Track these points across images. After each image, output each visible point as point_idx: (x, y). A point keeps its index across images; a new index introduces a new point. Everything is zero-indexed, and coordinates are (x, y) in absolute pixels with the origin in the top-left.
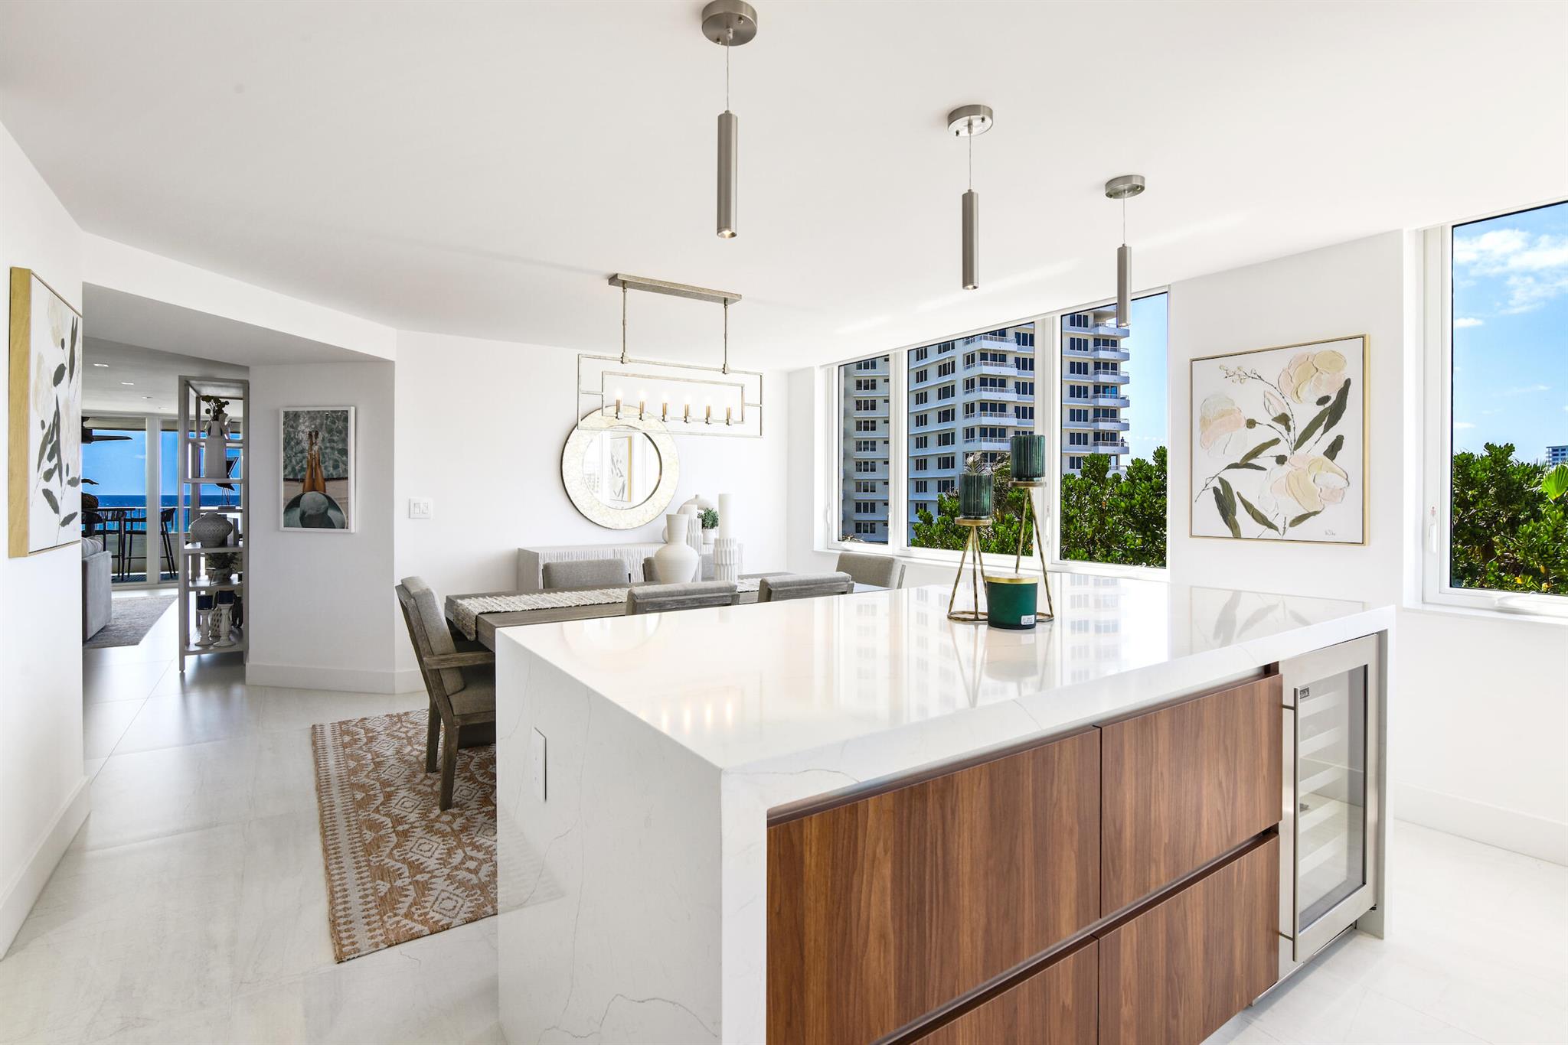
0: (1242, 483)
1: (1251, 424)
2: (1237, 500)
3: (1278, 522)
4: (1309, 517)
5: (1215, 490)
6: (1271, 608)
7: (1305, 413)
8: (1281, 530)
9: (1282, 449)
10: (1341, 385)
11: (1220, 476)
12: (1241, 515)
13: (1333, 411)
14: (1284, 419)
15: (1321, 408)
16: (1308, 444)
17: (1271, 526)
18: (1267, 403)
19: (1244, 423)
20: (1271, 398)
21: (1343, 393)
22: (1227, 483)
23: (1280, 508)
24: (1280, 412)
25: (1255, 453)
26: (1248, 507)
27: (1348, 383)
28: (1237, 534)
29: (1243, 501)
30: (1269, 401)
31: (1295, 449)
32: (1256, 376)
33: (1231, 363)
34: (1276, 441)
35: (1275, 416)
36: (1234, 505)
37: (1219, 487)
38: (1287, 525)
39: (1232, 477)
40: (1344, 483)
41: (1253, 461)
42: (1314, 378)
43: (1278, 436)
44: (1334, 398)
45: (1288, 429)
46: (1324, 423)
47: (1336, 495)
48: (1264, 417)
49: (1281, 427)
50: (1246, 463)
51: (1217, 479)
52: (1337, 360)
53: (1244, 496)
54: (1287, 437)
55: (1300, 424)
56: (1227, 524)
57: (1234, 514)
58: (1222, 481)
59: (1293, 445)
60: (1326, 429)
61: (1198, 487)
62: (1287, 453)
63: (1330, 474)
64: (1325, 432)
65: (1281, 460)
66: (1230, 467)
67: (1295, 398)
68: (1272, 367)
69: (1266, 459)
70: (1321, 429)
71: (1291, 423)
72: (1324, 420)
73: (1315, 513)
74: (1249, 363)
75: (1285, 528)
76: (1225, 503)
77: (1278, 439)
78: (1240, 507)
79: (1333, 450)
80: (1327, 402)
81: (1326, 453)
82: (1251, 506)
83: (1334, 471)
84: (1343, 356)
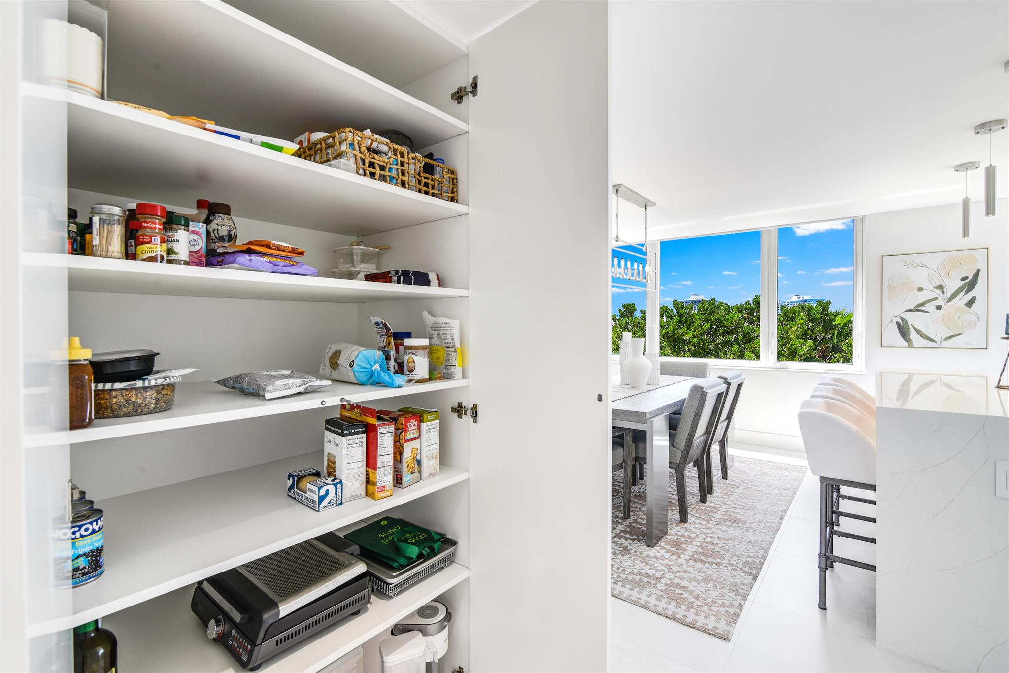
0: (913, 319)
1: (920, 289)
2: (911, 328)
3: (937, 339)
4: (955, 336)
5: (897, 323)
6: (932, 382)
7: (954, 284)
8: (939, 342)
9: (938, 303)
10: (975, 271)
11: (900, 316)
12: (914, 336)
13: (971, 284)
14: (941, 288)
15: (963, 282)
16: (954, 301)
17: (932, 341)
18: (930, 279)
19: (916, 289)
20: (932, 276)
21: (976, 275)
22: (905, 319)
23: (937, 331)
24: (938, 284)
25: (923, 304)
26: (918, 331)
27: (979, 271)
28: (911, 345)
29: (915, 328)
30: (932, 278)
31: (947, 302)
32: (923, 265)
34: (936, 298)
35: (935, 286)
36: (910, 331)
37: (900, 321)
38: (942, 340)
39: (907, 316)
40: (976, 319)
41: (921, 308)
42: (959, 268)
43: (936, 295)
44: (970, 278)
45: (943, 292)
46: (965, 290)
47: (972, 325)
48: (928, 287)
49: (939, 292)
50: (917, 309)
51: (898, 318)
52: (972, 259)
53: (915, 326)
54: (942, 296)
55: (950, 290)
56: (905, 340)
57: (909, 335)
58: (901, 318)
59: (946, 300)
61: (886, 320)
62: (942, 304)
63: (968, 315)
64: (965, 294)
65: (939, 308)
66: (906, 311)
67: (948, 277)
68: (935, 261)
69: (929, 307)
70: (963, 293)
71: (945, 289)
72: (965, 288)
73: (959, 334)
74: (919, 259)
75: (941, 342)
76: (903, 330)
77: (937, 297)
78: (913, 332)
79: (970, 303)
80: (966, 280)
81: (966, 305)
82: (920, 331)
83: (970, 314)
84: (975, 257)
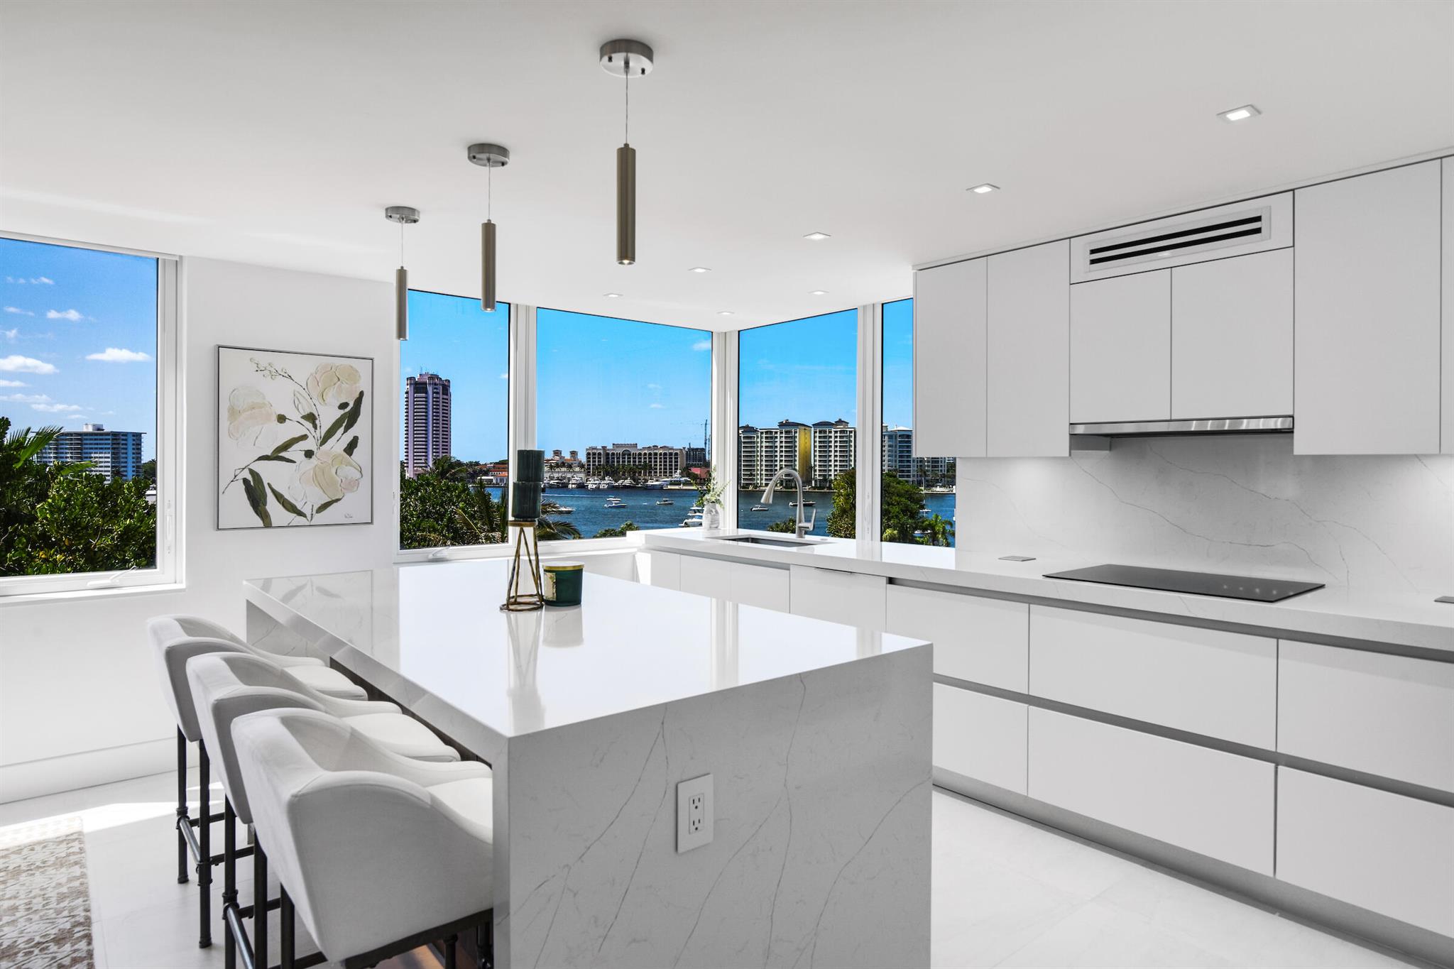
0: (272, 474)
1: (282, 419)
2: (268, 490)
3: (307, 510)
4: (331, 505)
5: (245, 481)
6: (300, 588)
7: (329, 416)
8: (309, 517)
9: (310, 444)
10: (357, 395)
11: (251, 467)
12: (272, 505)
13: (351, 416)
14: (311, 418)
15: (342, 412)
16: (332, 441)
17: (300, 514)
18: (297, 402)
19: (275, 418)
20: (298, 395)
21: (358, 402)
22: (258, 474)
23: (306, 498)
24: (307, 411)
25: (286, 446)
26: (279, 497)
27: (362, 394)
28: (267, 524)
29: (273, 491)
30: (298, 399)
31: (321, 445)
32: (286, 375)
33: (264, 359)
34: (304, 437)
35: (304, 414)
36: (265, 496)
37: (249, 478)
38: (314, 512)
39: (261, 468)
40: (358, 475)
41: (283, 454)
42: (336, 386)
43: (305, 432)
44: (351, 405)
45: (315, 427)
46: (344, 425)
47: (353, 485)
48: (294, 415)
49: (309, 425)
50: (277, 455)
51: (246, 471)
52: (353, 375)
53: (274, 487)
54: (314, 434)
55: (326, 422)
56: (257, 514)
57: (265, 504)
58: (252, 472)
59: (319, 442)
60: (346, 431)
61: (226, 480)
62: (314, 448)
63: (348, 467)
64: (344, 432)
65: (309, 454)
66: (261, 458)
67: (321, 400)
68: (303, 369)
69: (295, 453)
70: (342, 430)
71: (317, 422)
72: (344, 422)
73: (337, 500)
74: (280, 362)
75: (312, 514)
76: (255, 493)
77: (306, 435)
78: (271, 498)
79: (351, 447)
80: (346, 408)
81: (345, 450)
82: (282, 496)
83: (351, 466)
84: (357, 371)
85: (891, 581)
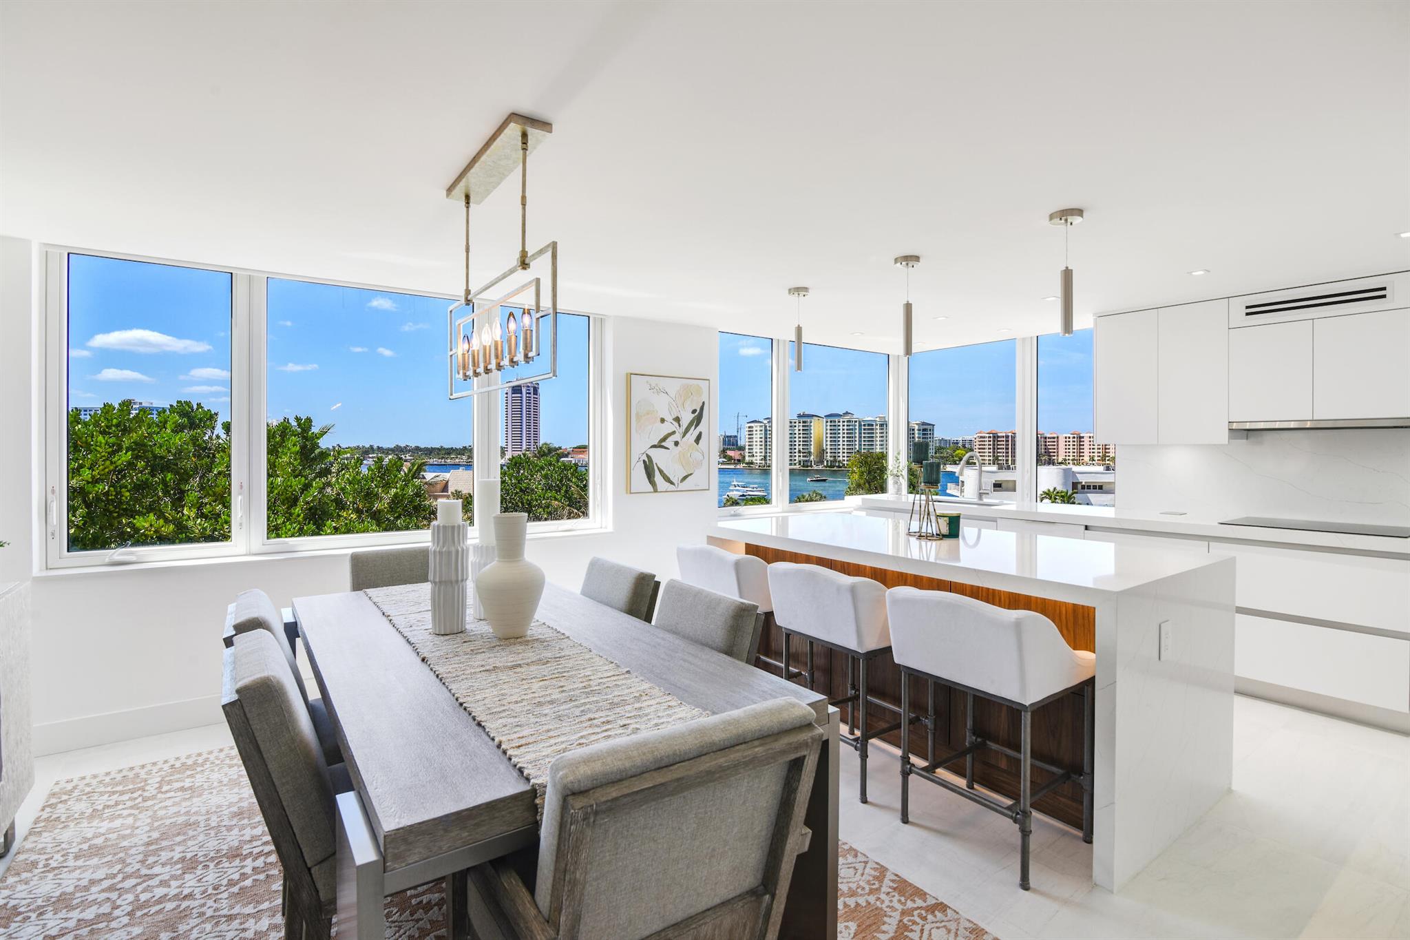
0: (659, 457)
1: (663, 421)
2: (656, 468)
3: (675, 481)
4: (688, 477)
5: (644, 461)
7: (687, 418)
8: (676, 485)
9: (677, 437)
10: (701, 404)
11: (646, 452)
12: (658, 478)
13: (698, 419)
14: (677, 420)
15: (693, 415)
16: (688, 435)
17: (672, 483)
19: (659, 420)
20: (672, 406)
21: (702, 408)
22: (650, 457)
23: (675, 473)
24: (676, 415)
25: (664, 439)
26: (661, 472)
27: (703, 403)
28: (656, 491)
29: (658, 468)
30: (671, 408)
31: (682, 438)
32: (665, 391)
33: (653, 381)
34: (674, 433)
35: (674, 417)
36: (654, 470)
37: (646, 460)
38: (679, 482)
39: (652, 453)
40: (701, 458)
41: (663, 444)
42: (690, 398)
43: (674, 429)
44: (698, 411)
45: (680, 426)
46: (695, 424)
47: (699, 464)
48: (669, 418)
49: (676, 424)
50: (659, 445)
51: (645, 455)
52: (699, 391)
53: (659, 466)
54: (679, 430)
55: (685, 423)
56: (650, 483)
57: (654, 477)
58: (648, 456)
59: (682, 435)
61: (634, 460)
62: (679, 440)
63: (697, 452)
64: (695, 429)
65: (676, 443)
66: (651, 447)
67: (683, 408)
68: (673, 387)
69: (669, 443)
70: (693, 427)
71: (681, 422)
72: (694, 422)
73: (691, 474)
74: (662, 383)
75: (678, 484)
76: (649, 469)
77: (675, 431)
78: (657, 473)
79: (698, 439)
80: (695, 412)
81: (695, 441)
82: (663, 471)
84: (701, 388)
85: (1087, 528)
